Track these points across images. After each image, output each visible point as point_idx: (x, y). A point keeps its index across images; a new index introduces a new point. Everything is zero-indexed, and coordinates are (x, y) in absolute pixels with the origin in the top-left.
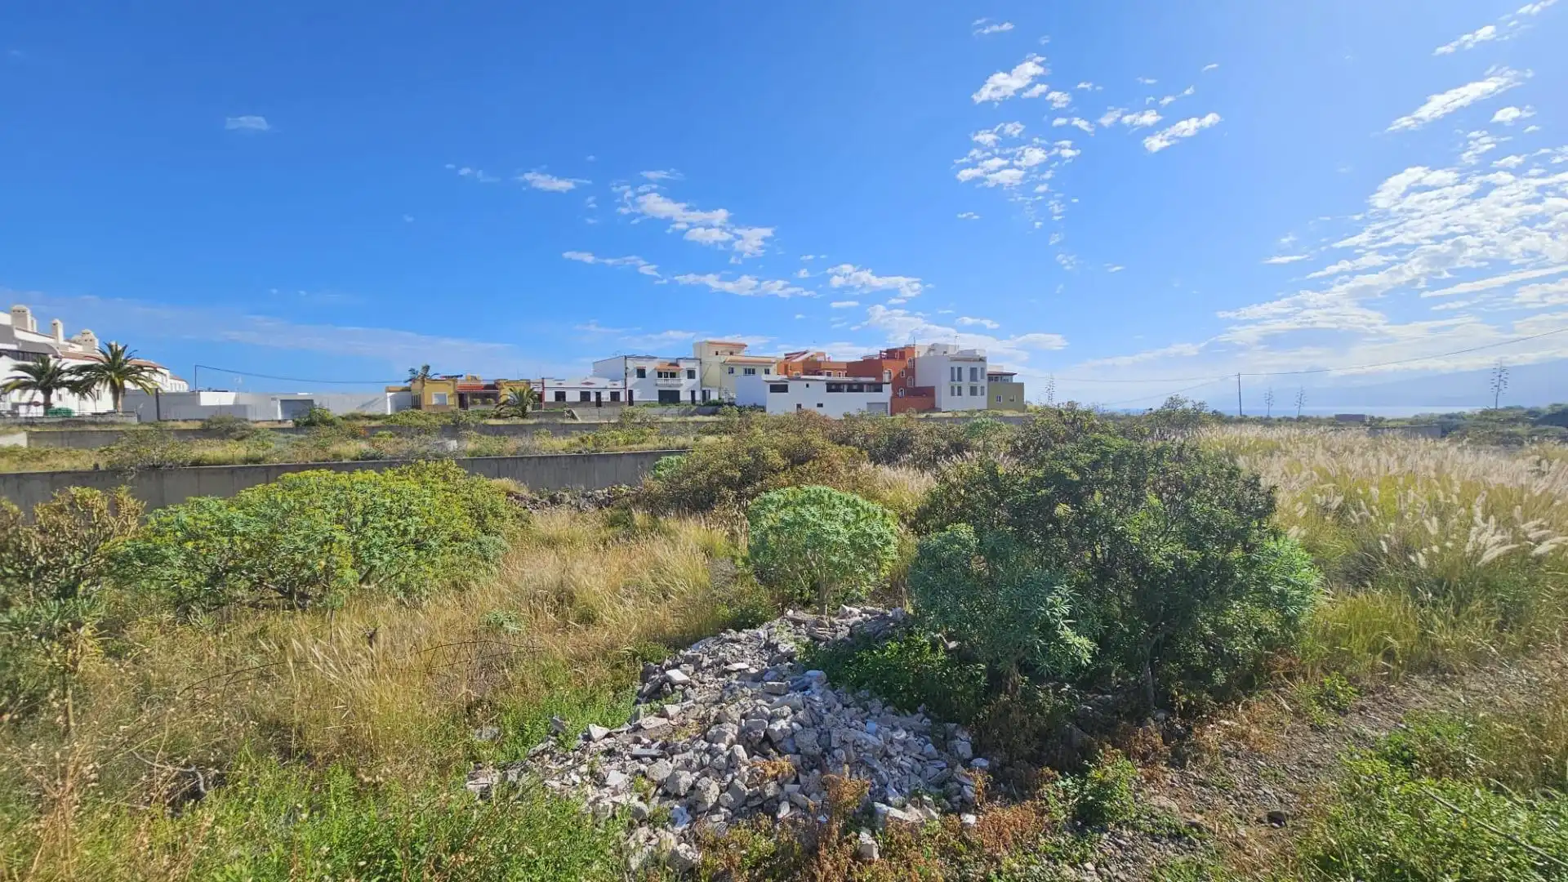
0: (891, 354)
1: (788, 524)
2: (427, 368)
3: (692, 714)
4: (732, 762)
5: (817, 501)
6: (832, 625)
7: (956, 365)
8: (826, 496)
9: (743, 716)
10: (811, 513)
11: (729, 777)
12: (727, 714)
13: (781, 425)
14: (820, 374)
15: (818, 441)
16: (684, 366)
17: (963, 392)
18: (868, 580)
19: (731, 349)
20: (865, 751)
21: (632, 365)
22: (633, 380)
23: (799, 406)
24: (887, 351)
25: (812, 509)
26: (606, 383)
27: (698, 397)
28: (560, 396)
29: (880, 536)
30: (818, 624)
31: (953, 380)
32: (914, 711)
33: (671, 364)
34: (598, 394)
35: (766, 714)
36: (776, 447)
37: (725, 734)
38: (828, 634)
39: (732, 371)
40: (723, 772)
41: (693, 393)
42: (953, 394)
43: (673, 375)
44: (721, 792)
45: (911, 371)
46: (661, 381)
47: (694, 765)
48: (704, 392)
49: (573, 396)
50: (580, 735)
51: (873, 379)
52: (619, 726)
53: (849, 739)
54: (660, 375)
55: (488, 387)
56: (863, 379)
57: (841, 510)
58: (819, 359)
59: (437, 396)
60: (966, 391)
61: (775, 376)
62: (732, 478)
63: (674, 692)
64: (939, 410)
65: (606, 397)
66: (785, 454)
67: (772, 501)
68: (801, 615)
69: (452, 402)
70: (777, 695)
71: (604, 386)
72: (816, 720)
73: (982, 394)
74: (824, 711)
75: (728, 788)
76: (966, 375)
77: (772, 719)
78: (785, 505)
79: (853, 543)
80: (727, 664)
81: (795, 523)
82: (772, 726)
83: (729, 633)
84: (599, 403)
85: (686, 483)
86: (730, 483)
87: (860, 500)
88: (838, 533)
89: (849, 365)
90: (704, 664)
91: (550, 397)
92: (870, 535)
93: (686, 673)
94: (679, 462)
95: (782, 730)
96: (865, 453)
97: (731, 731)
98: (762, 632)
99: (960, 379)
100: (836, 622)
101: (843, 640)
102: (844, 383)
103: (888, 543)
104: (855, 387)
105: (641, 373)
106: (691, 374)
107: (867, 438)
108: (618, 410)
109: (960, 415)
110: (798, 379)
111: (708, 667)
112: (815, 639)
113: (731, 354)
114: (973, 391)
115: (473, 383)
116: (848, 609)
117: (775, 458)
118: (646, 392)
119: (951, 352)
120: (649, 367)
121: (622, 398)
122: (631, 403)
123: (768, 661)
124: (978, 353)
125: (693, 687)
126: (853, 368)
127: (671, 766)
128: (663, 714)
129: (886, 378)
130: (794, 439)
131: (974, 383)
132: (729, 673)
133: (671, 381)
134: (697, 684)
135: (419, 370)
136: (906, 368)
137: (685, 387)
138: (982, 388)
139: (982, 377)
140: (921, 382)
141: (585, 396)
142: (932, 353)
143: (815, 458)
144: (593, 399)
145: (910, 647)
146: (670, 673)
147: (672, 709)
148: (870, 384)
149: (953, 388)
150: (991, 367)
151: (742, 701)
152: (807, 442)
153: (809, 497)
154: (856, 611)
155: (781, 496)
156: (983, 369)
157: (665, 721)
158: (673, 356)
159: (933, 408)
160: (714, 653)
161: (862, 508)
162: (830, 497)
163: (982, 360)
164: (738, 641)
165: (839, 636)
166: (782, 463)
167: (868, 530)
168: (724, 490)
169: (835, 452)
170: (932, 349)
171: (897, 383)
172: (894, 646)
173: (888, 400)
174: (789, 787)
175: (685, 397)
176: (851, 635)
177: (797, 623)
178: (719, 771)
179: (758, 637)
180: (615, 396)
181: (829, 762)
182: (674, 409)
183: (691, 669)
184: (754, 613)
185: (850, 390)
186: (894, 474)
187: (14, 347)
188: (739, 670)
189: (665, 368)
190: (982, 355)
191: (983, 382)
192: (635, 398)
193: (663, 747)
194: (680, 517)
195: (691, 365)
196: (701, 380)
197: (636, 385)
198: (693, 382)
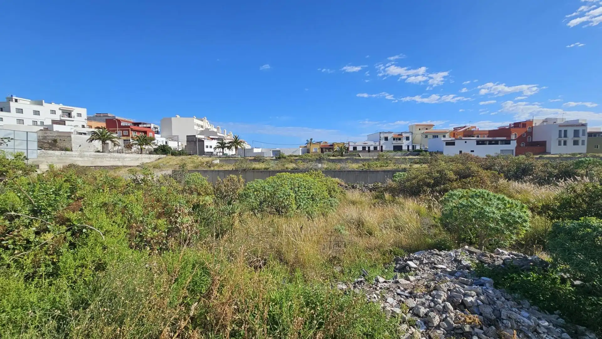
0: (517, 125)
1: (464, 206)
2: (311, 139)
3: (421, 282)
4: (445, 310)
5: (481, 196)
6: (491, 257)
7: (563, 129)
8: (486, 195)
9: (448, 290)
10: (478, 202)
11: (444, 316)
12: (441, 287)
13: (452, 160)
14: (473, 137)
15: (474, 168)
16: (405, 135)
17: (568, 143)
18: (512, 238)
19: (427, 127)
20: (523, 326)
21: (383, 136)
22: (383, 142)
23: (461, 152)
24: (515, 124)
25: (478, 200)
26: (372, 143)
27: (411, 148)
28: (355, 148)
29: (520, 217)
30: (483, 255)
31: (560, 136)
32: (552, 313)
33: (399, 135)
34: (369, 148)
35: (462, 292)
36: (452, 170)
37: (441, 296)
38: (489, 261)
39: (426, 137)
40: (441, 313)
41: (408, 146)
42: (560, 144)
43: (400, 139)
44: (440, 321)
45: (530, 134)
46: (394, 142)
47: (426, 305)
48: (413, 146)
49: (359, 148)
50: (374, 279)
51: (505, 138)
52: (389, 279)
53: (513, 317)
54: (394, 139)
55: (330, 145)
56: (498, 138)
57: (495, 202)
58: (472, 129)
59: (315, 149)
60: (570, 142)
61: (448, 138)
62: (429, 183)
63: (411, 271)
64: (549, 153)
65: (372, 148)
66: (456, 173)
67: (455, 195)
68: (472, 249)
69: (319, 151)
70: (467, 285)
71: (371, 144)
72: (491, 303)
73: (583, 144)
74: (495, 299)
75: (444, 320)
76: (571, 134)
77: (465, 295)
78: (462, 197)
79: (502, 219)
80: (435, 264)
81: (468, 206)
82: (466, 299)
83: (434, 250)
84: (369, 151)
85: (408, 184)
86: (428, 185)
87: (506, 198)
88: (494, 213)
89: (489, 131)
90: (424, 262)
91: (351, 149)
92: (514, 216)
93: (416, 264)
94: (404, 174)
95: (471, 302)
96: (502, 175)
97: (444, 296)
98: (452, 253)
99: (565, 136)
100: (494, 256)
101: (499, 266)
102: (486, 141)
103: (526, 221)
104: (493, 142)
105: (386, 139)
106: (408, 138)
107: (502, 167)
108: (377, 154)
109: (565, 156)
110: (462, 139)
111: (426, 264)
112: (482, 262)
113: (427, 129)
114: (576, 143)
115: (326, 144)
116: (501, 251)
117: (451, 175)
118: (387, 146)
119: (559, 122)
120: (390, 136)
121: (378, 149)
122: (382, 150)
123: (457, 267)
124: (580, 122)
125: (420, 271)
126: (492, 133)
127: (415, 302)
128: (408, 279)
129: (513, 137)
130: (461, 166)
131: (576, 139)
132: (437, 268)
133: (399, 142)
134: (421, 270)
135: (309, 140)
136: (526, 132)
137: (405, 144)
138: (583, 141)
139: (583, 135)
140: (536, 138)
141: (364, 148)
142: (545, 123)
143: (473, 176)
144: (367, 149)
145: (545, 278)
146: (409, 262)
147: (412, 278)
148: (502, 141)
149: (560, 142)
150: (590, 129)
151: (448, 283)
152: (469, 169)
153: (476, 195)
154: (506, 252)
155: (460, 193)
156: (584, 131)
157: (409, 282)
158: (400, 131)
159: (545, 152)
160: (428, 258)
161: (508, 202)
162: (488, 195)
163: (583, 125)
164: (441, 255)
165: (497, 263)
166: (455, 177)
167: (512, 213)
168: (425, 188)
169: (484, 173)
170: (546, 121)
171: (520, 140)
172: (535, 275)
173: (514, 148)
174: (476, 330)
175: (405, 148)
176: (504, 264)
177: (471, 253)
178: (439, 311)
179: (450, 255)
180: (375, 148)
181: (500, 325)
182: (399, 153)
183: (418, 263)
184: (444, 244)
185: (489, 144)
186: (520, 185)
187: (217, 137)
188: (442, 268)
189: (396, 136)
190: (584, 122)
191: (585, 138)
192: (384, 149)
193: (410, 293)
194: (405, 197)
195: (408, 135)
196: (412, 141)
197: (384, 144)
198: (408, 142)
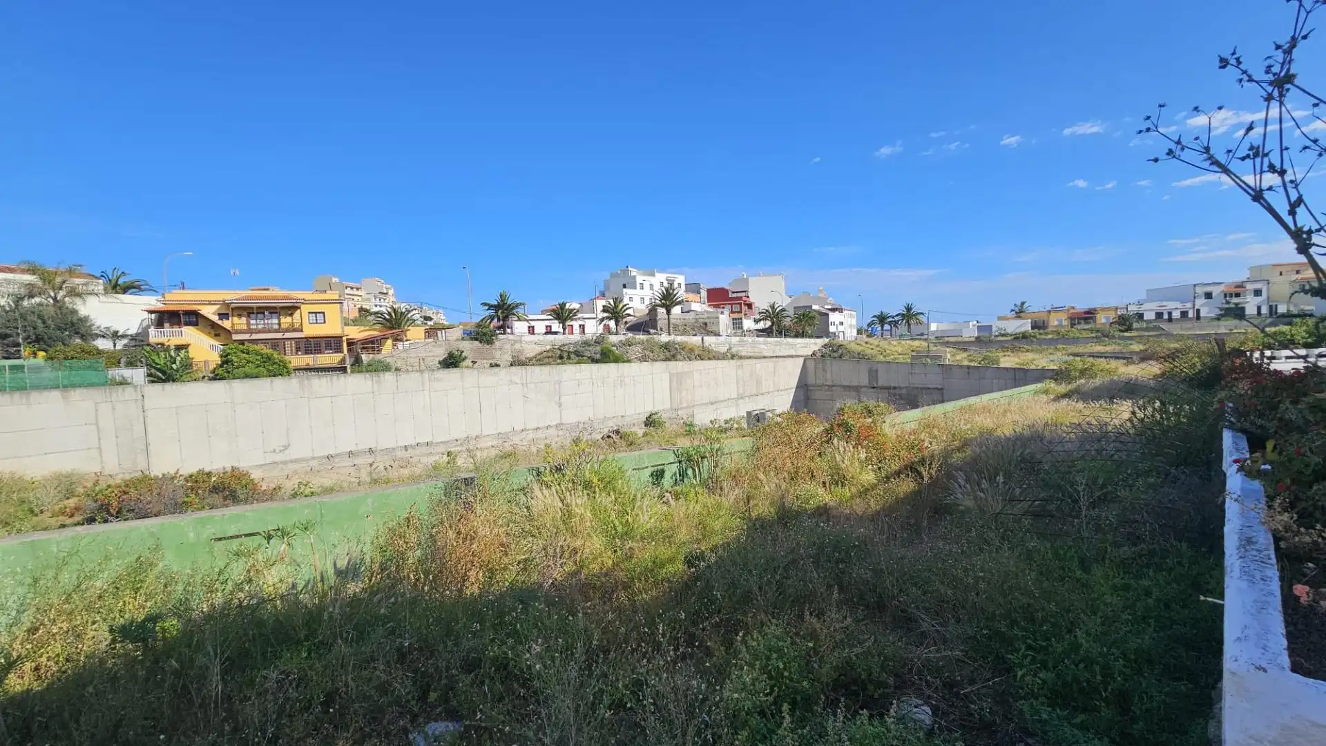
16: (1250, 287)
21: (1200, 290)
22: (1200, 302)
26: (1179, 305)
27: (1264, 310)
28: (1140, 316)
33: (1236, 287)
34: (1170, 314)
39: (1303, 287)
41: (1259, 308)
43: (1238, 295)
46: (1226, 301)
48: (1271, 307)
49: (1149, 316)
54: (1226, 296)
59: (1059, 321)
65: (1176, 314)
69: (1066, 324)
71: (1176, 307)
84: (1170, 320)
105: (1209, 296)
106: (1258, 293)
115: (1086, 310)
118: (1212, 310)
120: (1216, 291)
121: (1190, 315)
122: (1198, 318)
133: (1237, 300)
137: (1250, 305)
141: (1159, 315)
144: (1166, 316)
158: (1239, 280)
175: (1250, 310)
180: (1184, 314)
182: (1238, 322)
189: (1231, 290)
192: (1202, 314)
195: (1258, 286)
196: (1268, 298)
197: (1203, 305)
198: (1259, 299)
